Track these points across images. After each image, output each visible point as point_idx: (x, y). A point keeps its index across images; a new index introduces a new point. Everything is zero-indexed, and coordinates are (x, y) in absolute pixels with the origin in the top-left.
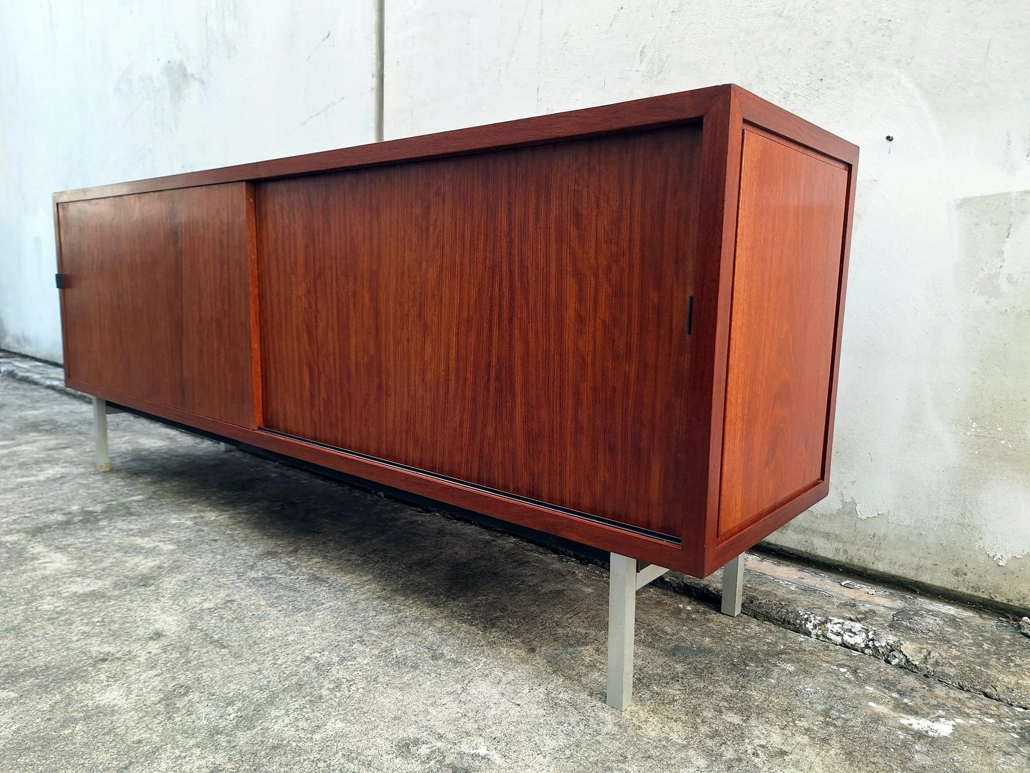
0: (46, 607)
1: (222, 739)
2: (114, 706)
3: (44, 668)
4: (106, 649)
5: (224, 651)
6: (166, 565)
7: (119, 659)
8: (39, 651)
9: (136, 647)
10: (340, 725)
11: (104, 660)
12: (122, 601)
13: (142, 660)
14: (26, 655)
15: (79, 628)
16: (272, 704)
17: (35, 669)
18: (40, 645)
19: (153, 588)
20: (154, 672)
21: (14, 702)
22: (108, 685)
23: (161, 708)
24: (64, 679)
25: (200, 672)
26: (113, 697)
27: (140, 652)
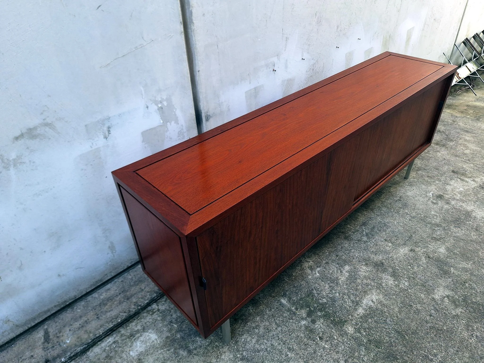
0: (406, 284)
1: (446, 228)
2: (445, 248)
3: (439, 268)
4: (423, 258)
5: (413, 235)
6: (364, 263)
7: (427, 254)
8: (431, 273)
9: (419, 253)
10: (432, 212)
11: (429, 257)
12: (395, 266)
13: (425, 250)
14: (435, 275)
15: (416, 269)
16: (431, 223)
17: (440, 270)
18: (429, 274)
19: (384, 261)
20: (429, 246)
21: (454, 267)
22: (439, 252)
23: (441, 240)
24: (441, 262)
25: (425, 237)
26: (443, 250)
27: (421, 251)
